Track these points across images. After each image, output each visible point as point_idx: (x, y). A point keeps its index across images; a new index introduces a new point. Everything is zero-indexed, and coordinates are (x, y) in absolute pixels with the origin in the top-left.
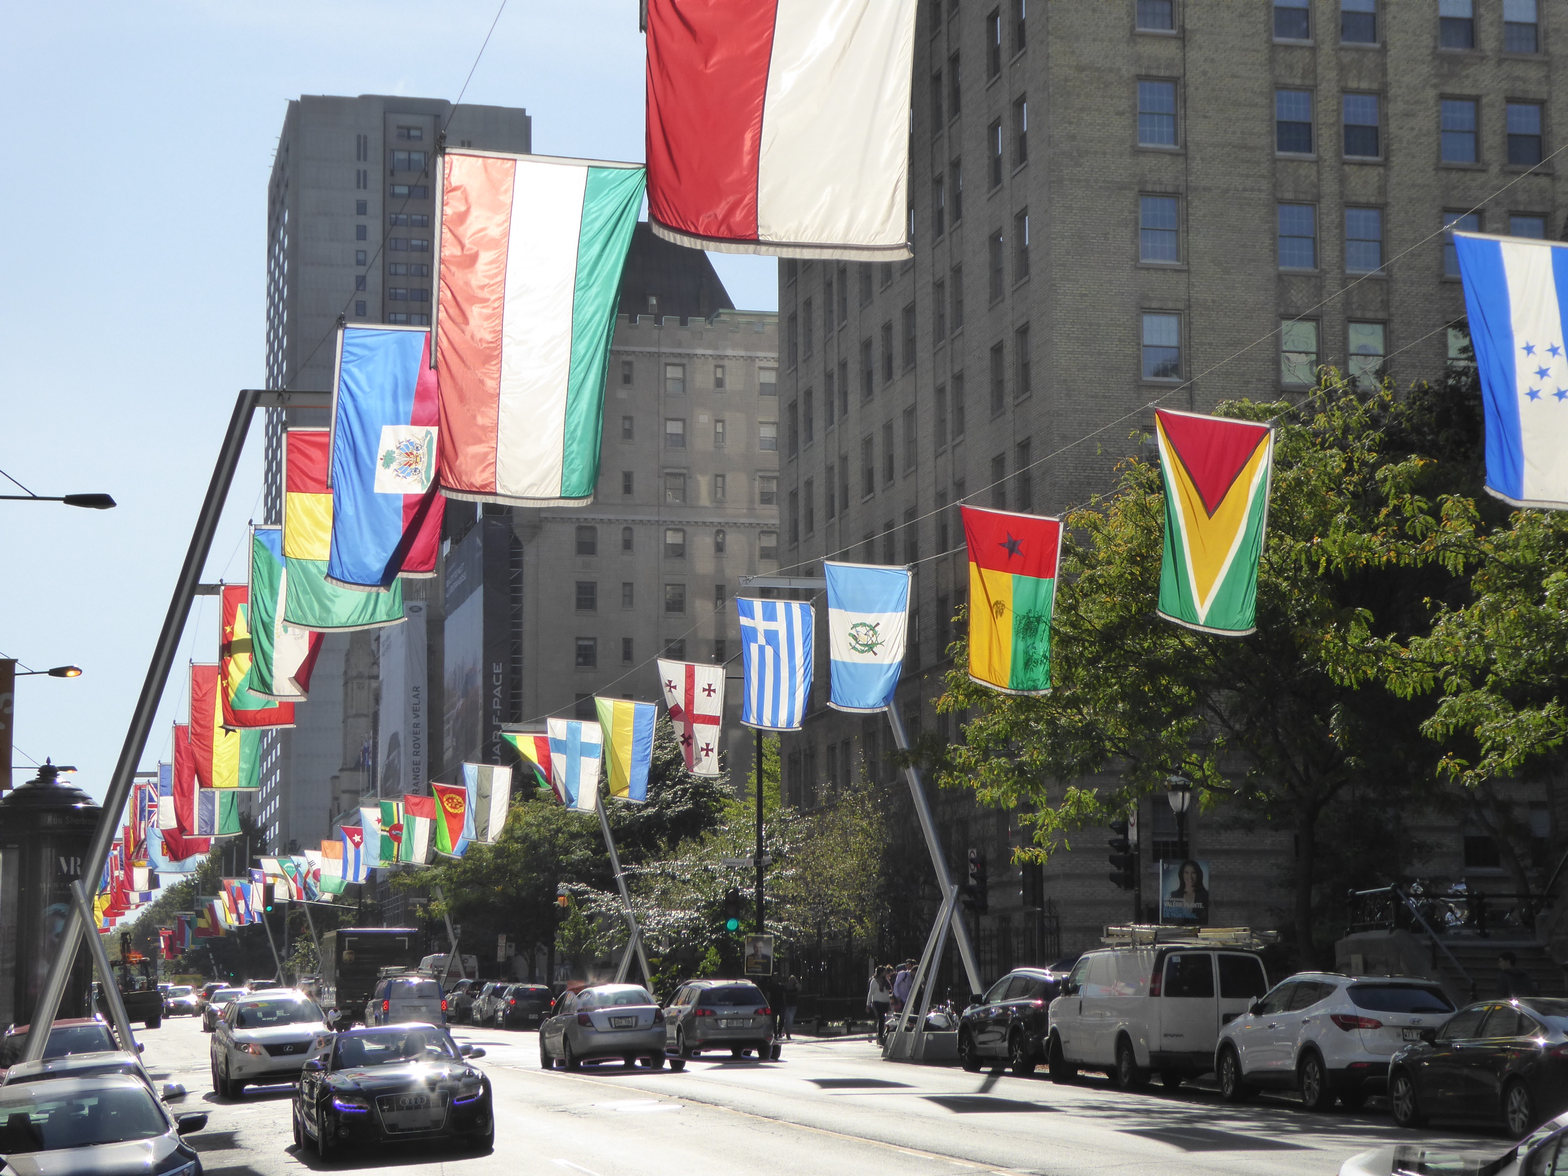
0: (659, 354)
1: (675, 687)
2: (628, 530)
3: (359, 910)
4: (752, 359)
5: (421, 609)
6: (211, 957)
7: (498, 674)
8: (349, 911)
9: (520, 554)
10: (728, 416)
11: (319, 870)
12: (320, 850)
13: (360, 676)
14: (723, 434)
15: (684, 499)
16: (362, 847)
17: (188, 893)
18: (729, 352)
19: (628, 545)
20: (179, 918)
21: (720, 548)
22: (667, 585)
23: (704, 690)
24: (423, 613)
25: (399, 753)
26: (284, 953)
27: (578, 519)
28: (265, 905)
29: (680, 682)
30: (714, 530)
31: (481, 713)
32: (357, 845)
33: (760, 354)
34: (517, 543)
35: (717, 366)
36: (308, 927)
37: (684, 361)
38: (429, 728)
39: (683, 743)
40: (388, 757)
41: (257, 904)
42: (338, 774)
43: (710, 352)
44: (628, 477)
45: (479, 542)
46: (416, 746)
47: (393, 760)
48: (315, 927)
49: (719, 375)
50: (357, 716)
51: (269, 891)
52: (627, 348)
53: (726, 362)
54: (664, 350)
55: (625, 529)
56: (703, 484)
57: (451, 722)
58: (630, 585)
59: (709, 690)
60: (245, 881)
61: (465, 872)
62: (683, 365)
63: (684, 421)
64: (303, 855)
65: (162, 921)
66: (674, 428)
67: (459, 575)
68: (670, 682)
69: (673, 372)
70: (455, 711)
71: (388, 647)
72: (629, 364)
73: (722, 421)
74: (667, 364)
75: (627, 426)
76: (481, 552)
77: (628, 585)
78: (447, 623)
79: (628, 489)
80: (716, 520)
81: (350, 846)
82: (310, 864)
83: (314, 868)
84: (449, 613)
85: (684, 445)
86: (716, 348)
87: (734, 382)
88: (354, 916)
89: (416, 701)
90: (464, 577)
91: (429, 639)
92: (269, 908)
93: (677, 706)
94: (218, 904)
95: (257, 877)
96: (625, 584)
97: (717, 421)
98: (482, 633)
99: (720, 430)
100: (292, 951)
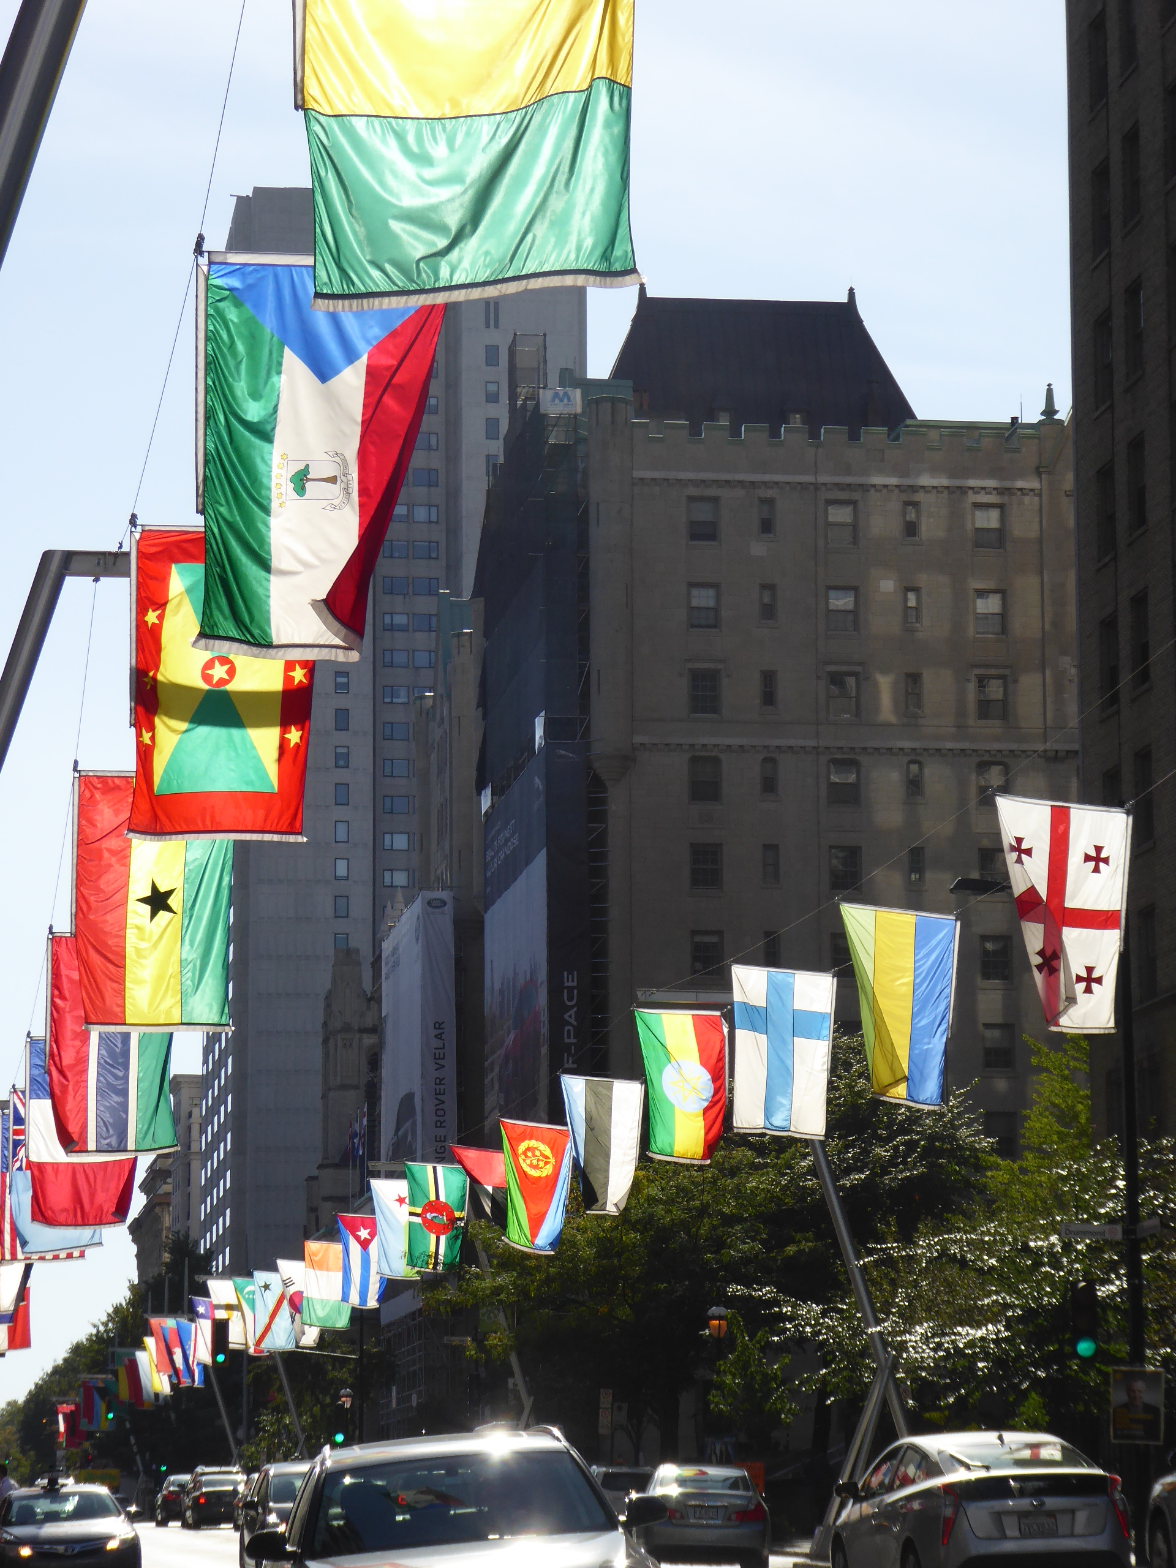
0: (816, 486)
1: (1028, 852)
2: (770, 761)
3: (360, 1359)
4: (963, 491)
5: (444, 903)
6: (133, 1440)
7: (571, 989)
8: (344, 1361)
9: (603, 801)
10: (923, 579)
11: (299, 1294)
12: (303, 1258)
13: (346, 1028)
14: (917, 609)
15: (858, 714)
16: (373, 1247)
17: (98, 1352)
18: (926, 480)
19: (769, 785)
20: (84, 1384)
21: (914, 786)
22: (831, 847)
23: (1088, 858)
24: (449, 909)
25: (414, 1124)
26: (241, 1434)
27: (692, 746)
28: (215, 1353)
29: (1040, 842)
30: (905, 759)
31: (544, 1050)
32: (365, 1244)
33: (972, 483)
34: (597, 784)
35: (907, 504)
36: (281, 1389)
37: (856, 496)
38: (459, 1084)
39: (1040, 967)
40: (396, 1133)
41: (202, 1351)
42: (315, 1173)
43: (893, 481)
44: (769, 679)
45: (538, 782)
46: (439, 1112)
47: (405, 1135)
48: (292, 1390)
49: (911, 516)
50: (343, 1087)
51: (220, 1329)
52: (767, 478)
53: (920, 497)
54: (823, 479)
55: (766, 760)
56: (885, 685)
57: (497, 1069)
58: (775, 847)
59: (1097, 859)
60: (184, 1321)
61: (549, 1280)
62: (854, 503)
63: (855, 589)
64: (274, 1269)
65: (63, 1393)
66: (842, 602)
67: (507, 840)
68: (1019, 840)
69: (840, 515)
70: (501, 1052)
71: (396, 964)
72: (770, 502)
73: (916, 590)
74: (830, 502)
75: (766, 600)
76: (542, 799)
77: (771, 848)
78: (488, 917)
79: (769, 697)
80: (907, 744)
81: (355, 1247)
82: (286, 1283)
83: (292, 1290)
84: (488, 902)
85: (856, 626)
86: (905, 474)
87: (931, 527)
88: (350, 1372)
89: (440, 1044)
90: (515, 841)
91: (458, 949)
92: (221, 1358)
93: (1032, 891)
94: (140, 1356)
95: (201, 1309)
96: (766, 847)
97: (908, 589)
98: (545, 923)
99: (912, 601)
100: (253, 1431)
